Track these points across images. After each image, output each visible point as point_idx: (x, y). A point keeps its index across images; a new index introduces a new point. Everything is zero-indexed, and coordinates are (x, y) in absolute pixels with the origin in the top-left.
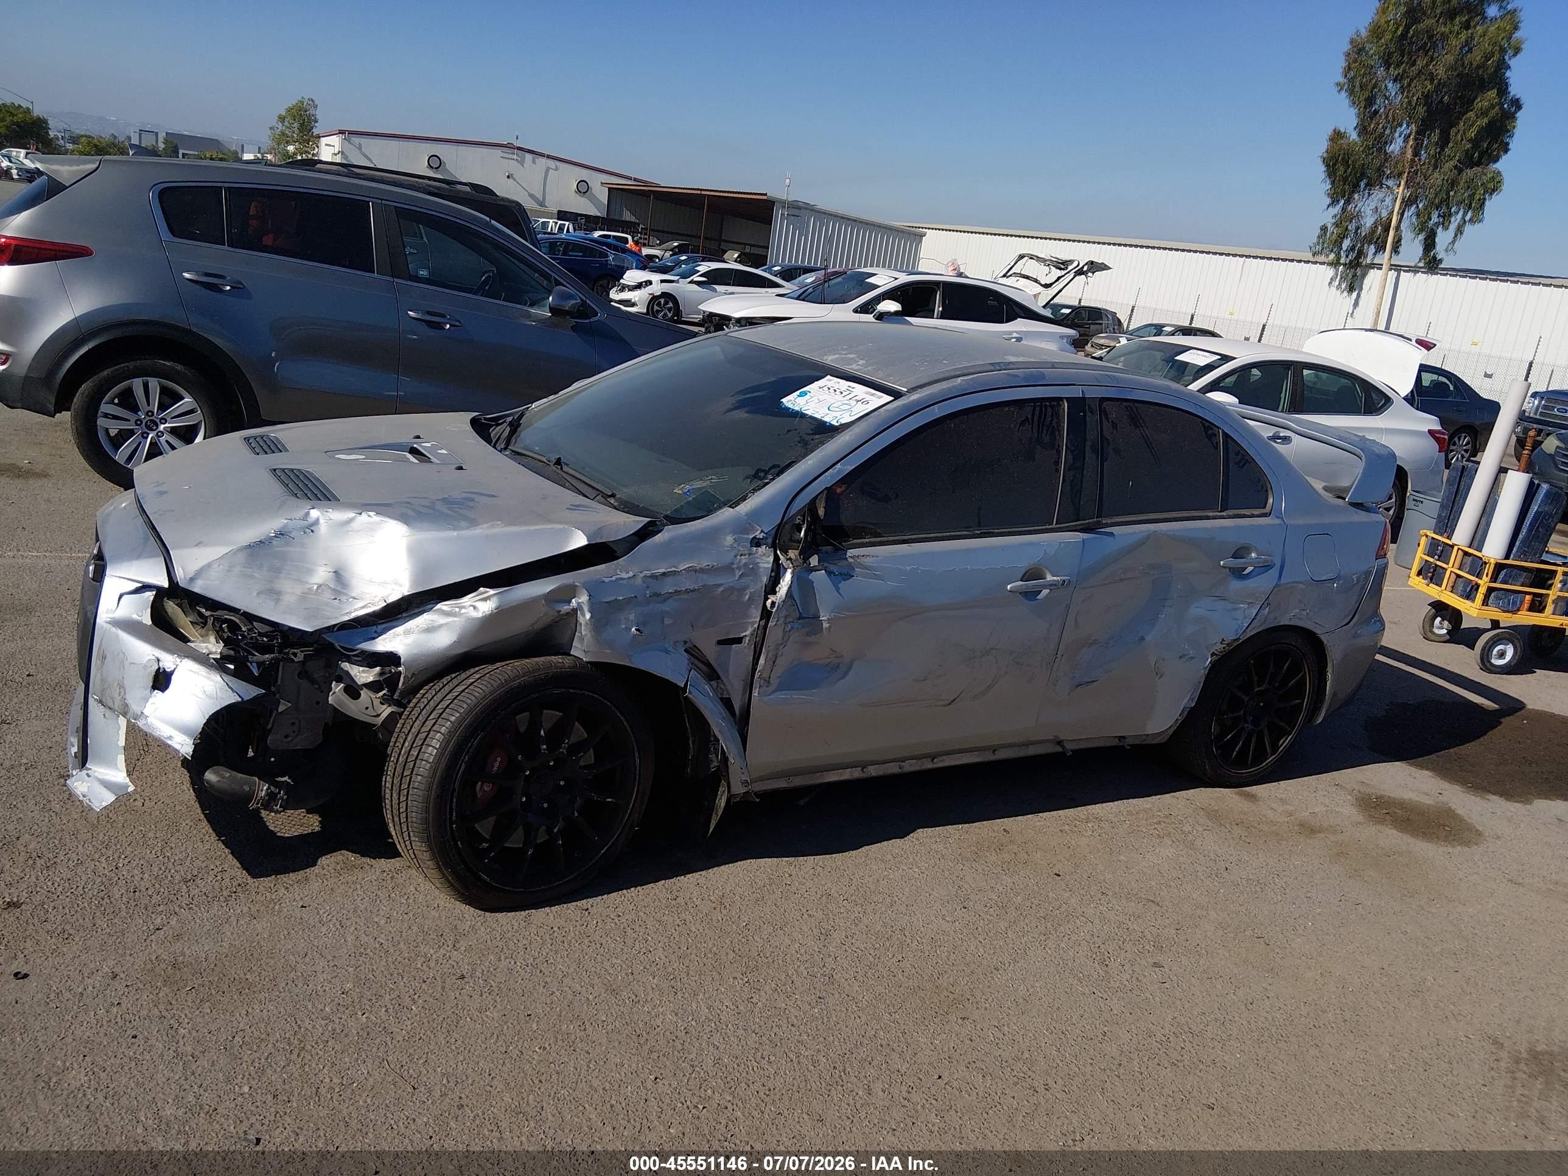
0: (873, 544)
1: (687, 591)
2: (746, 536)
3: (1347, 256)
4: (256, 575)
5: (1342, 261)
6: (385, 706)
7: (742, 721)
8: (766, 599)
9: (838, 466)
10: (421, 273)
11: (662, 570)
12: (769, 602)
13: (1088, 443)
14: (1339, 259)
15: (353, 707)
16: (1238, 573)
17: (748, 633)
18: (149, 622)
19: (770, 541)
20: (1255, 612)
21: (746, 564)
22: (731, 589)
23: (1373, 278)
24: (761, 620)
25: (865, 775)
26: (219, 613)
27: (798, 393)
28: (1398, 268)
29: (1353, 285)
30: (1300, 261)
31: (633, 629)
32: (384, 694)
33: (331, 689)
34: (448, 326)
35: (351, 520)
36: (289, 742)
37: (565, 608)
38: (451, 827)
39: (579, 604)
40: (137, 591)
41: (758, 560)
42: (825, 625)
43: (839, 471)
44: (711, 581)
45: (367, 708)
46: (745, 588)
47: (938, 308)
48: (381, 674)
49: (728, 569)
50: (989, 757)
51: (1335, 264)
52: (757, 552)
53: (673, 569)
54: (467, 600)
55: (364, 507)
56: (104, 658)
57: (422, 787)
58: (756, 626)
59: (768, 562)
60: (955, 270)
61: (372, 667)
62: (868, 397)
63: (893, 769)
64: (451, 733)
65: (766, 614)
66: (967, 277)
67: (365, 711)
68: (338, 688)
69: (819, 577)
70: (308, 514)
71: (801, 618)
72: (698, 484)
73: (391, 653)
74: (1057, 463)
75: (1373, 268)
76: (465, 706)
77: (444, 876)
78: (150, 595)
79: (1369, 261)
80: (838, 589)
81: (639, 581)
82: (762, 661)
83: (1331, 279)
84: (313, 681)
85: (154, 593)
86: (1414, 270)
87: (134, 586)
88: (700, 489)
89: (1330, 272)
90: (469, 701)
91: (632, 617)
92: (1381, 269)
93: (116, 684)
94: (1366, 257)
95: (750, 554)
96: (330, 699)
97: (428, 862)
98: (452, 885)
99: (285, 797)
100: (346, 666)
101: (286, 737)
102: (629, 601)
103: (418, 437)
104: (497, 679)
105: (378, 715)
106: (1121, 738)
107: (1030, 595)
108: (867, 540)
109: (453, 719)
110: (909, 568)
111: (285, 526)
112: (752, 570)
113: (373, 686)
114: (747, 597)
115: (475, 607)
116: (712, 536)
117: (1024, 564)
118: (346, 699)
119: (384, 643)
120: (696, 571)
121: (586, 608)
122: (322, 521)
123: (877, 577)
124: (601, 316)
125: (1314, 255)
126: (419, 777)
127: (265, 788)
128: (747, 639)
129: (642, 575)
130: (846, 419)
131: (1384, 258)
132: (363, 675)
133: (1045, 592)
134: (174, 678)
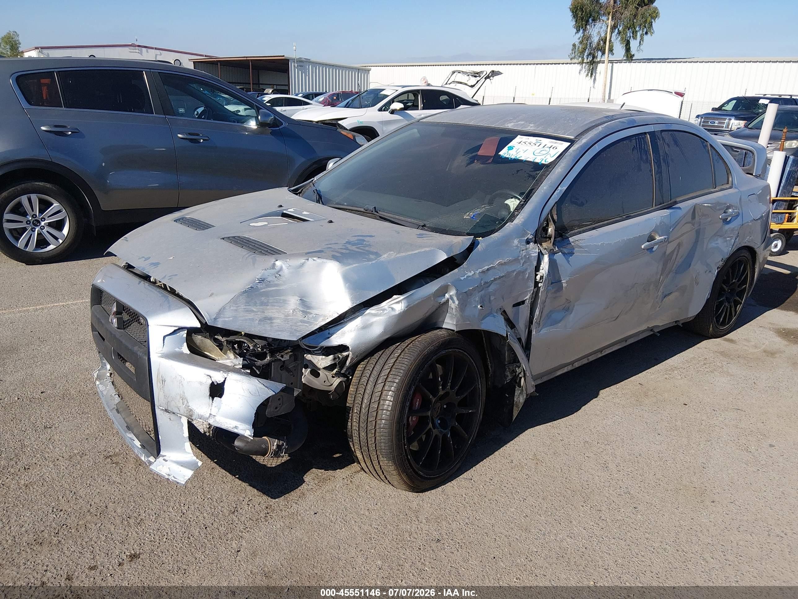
0: (580, 233)
1: (500, 277)
2: (523, 239)
3: (587, 58)
4: (254, 310)
5: (585, 61)
6: (335, 379)
7: (527, 347)
8: (536, 275)
9: (559, 188)
10: (180, 110)
11: (486, 267)
12: (538, 278)
13: (661, 157)
14: (583, 60)
15: (317, 382)
16: (726, 222)
17: (528, 297)
18: (188, 352)
19: (534, 239)
20: (733, 241)
21: (525, 256)
22: (519, 273)
23: (601, 68)
24: (534, 288)
25: (574, 368)
26: (231, 338)
27: (506, 148)
28: (611, 62)
29: (592, 72)
30: (563, 64)
31: (479, 306)
32: (337, 371)
33: (303, 374)
34: (202, 141)
35: (302, 265)
36: (278, 411)
37: (444, 300)
38: (405, 448)
39: (450, 296)
40: (175, 332)
41: (531, 252)
42: (564, 285)
43: (561, 191)
44: (510, 268)
45: (325, 382)
46: (526, 269)
47: (420, 105)
48: (334, 359)
49: (516, 260)
50: (624, 344)
51: (582, 63)
52: (529, 248)
53: (492, 265)
54: (384, 304)
55: (309, 254)
56: (164, 381)
57: (387, 426)
58: (532, 292)
59: (536, 252)
60: (426, 82)
61: (327, 355)
62: (554, 145)
63: (585, 361)
64: (398, 390)
65: (536, 284)
66: (432, 86)
67: (324, 384)
68: (306, 372)
69: (559, 257)
70: (274, 264)
71: (552, 283)
72: (478, 211)
73: (342, 345)
74: (651, 171)
75: (600, 63)
76: (402, 371)
77: (402, 478)
78: (184, 334)
79: (598, 60)
80: (568, 262)
81: (477, 276)
82: (537, 312)
83: (580, 70)
84: (289, 371)
85: (186, 332)
86: (620, 61)
87: (172, 329)
88: (479, 214)
89: (578, 67)
90: (403, 368)
91: (477, 299)
92: (604, 63)
93: (178, 397)
94: (597, 58)
95: (526, 249)
96: (303, 380)
97: (392, 472)
98: (405, 482)
99: (287, 447)
100: (309, 357)
101: (276, 408)
102: (474, 289)
103: (281, 206)
104: (414, 351)
105: (332, 385)
106: (676, 322)
107: (650, 249)
108: (576, 231)
109: (397, 381)
110: (600, 244)
111: (263, 275)
112: (528, 259)
113: (330, 368)
114: (527, 275)
115: (392, 309)
116: (507, 240)
117: (647, 232)
118: (312, 378)
119: (336, 340)
120: (502, 264)
121: (455, 298)
122: (284, 267)
123: (586, 252)
124: (285, 125)
125: (571, 59)
126: (383, 421)
127: (275, 444)
128: (528, 300)
129: (478, 272)
130: (550, 160)
131: (605, 58)
132: (322, 361)
133: (656, 247)
134: (226, 386)
